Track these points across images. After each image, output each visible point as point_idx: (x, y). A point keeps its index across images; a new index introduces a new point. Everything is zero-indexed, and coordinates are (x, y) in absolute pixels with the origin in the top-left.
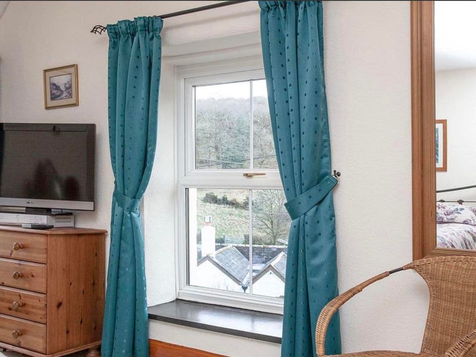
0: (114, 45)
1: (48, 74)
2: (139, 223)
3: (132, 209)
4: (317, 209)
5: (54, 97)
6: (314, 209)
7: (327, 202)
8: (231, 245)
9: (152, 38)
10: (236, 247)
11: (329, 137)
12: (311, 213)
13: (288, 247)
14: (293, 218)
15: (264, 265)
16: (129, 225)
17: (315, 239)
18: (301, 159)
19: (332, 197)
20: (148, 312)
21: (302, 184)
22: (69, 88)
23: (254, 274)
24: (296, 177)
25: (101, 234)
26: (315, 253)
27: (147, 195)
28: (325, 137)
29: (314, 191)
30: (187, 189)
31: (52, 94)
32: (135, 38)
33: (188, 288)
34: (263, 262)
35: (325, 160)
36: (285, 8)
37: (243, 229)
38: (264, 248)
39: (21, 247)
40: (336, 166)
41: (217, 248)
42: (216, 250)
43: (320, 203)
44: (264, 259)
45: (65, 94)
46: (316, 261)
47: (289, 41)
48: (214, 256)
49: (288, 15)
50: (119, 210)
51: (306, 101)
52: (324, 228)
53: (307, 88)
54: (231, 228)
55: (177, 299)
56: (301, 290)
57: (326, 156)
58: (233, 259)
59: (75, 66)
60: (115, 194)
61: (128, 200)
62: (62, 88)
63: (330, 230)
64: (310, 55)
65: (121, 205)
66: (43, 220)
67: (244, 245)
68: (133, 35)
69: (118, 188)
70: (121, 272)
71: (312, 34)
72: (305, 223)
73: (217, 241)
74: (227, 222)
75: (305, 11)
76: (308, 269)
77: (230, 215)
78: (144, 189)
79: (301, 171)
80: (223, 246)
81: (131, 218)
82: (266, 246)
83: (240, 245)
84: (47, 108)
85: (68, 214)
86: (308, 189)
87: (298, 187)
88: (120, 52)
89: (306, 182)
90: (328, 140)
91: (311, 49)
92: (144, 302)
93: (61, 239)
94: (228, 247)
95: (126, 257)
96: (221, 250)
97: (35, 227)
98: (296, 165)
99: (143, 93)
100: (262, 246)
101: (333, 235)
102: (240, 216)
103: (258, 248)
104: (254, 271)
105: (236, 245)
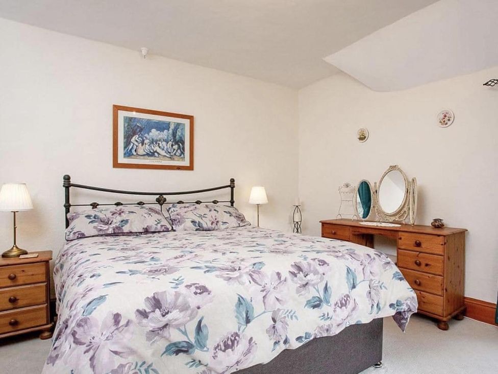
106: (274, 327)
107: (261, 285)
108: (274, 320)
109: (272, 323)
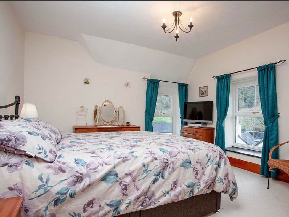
0: (218, 82)
1: (200, 88)
2: (223, 126)
3: (222, 122)
4: (273, 124)
5: (202, 94)
6: (272, 123)
7: (276, 121)
8: (247, 132)
9: (228, 79)
10: (250, 132)
11: (277, 104)
12: (271, 124)
13: (264, 133)
14: (266, 125)
15: (261, 140)
16: (221, 126)
17: (272, 131)
18: (268, 110)
19: (277, 120)
20: (226, 149)
21: (268, 117)
22: (206, 92)
23: (256, 143)
24: (267, 115)
25: (214, 129)
26: (272, 135)
27: (225, 119)
28: (276, 104)
29: (272, 119)
30: (236, 117)
31: (201, 93)
32: (224, 80)
33: (235, 144)
34: (261, 139)
35: (276, 110)
36: (264, 70)
37: (253, 125)
38: (261, 133)
39: (196, 132)
40: (279, 112)
41: (242, 132)
42: (241, 133)
43: (274, 121)
44: (261, 137)
45: (205, 93)
46: (272, 137)
47: (265, 80)
48: (240, 135)
49: (265, 73)
50: (219, 123)
51: (270, 95)
52: (275, 128)
53: (270, 92)
54: (247, 125)
55: (232, 147)
56: (267, 144)
57: (276, 109)
58: (248, 137)
59: (207, 86)
60: (218, 119)
61: (221, 121)
62: (204, 92)
63: (276, 129)
64: (271, 83)
65: (219, 122)
66: (200, 125)
67: (252, 132)
68: (223, 79)
69: (219, 118)
70: (219, 138)
71: (272, 78)
72: (269, 127)
73: (242, 130)
74: (246, 122)
75: (270, 71)
76: (270, 139)
77: (247, 119)
78: (225, 118)
79: (268, 113)
80: (244, 132)
81: (222, 125)
82: (262, 132)
83: (251, 132)
84: (200, 97)
85: (205, 124)
86: (270, 118)
87: (267, 118)
88: (220, 83)
89: (269, 116)
90: (277, 105)
91: (272, 81)
92: (224, 146)
93: (205, 130)
94: (246, 132)
95: (220, 135)
96: (243, 133)
97: (199, 127)
98: (267, 112)
99: (225, 93)
100: (260, 132)
101: (277, 130)
102: (251, 120)
103: (258, 133)
104: (256, 142)
105: (249, 131)
106: (192, 150)
107: (177, 154)
108: (190, 149)
109: (191, 150)
